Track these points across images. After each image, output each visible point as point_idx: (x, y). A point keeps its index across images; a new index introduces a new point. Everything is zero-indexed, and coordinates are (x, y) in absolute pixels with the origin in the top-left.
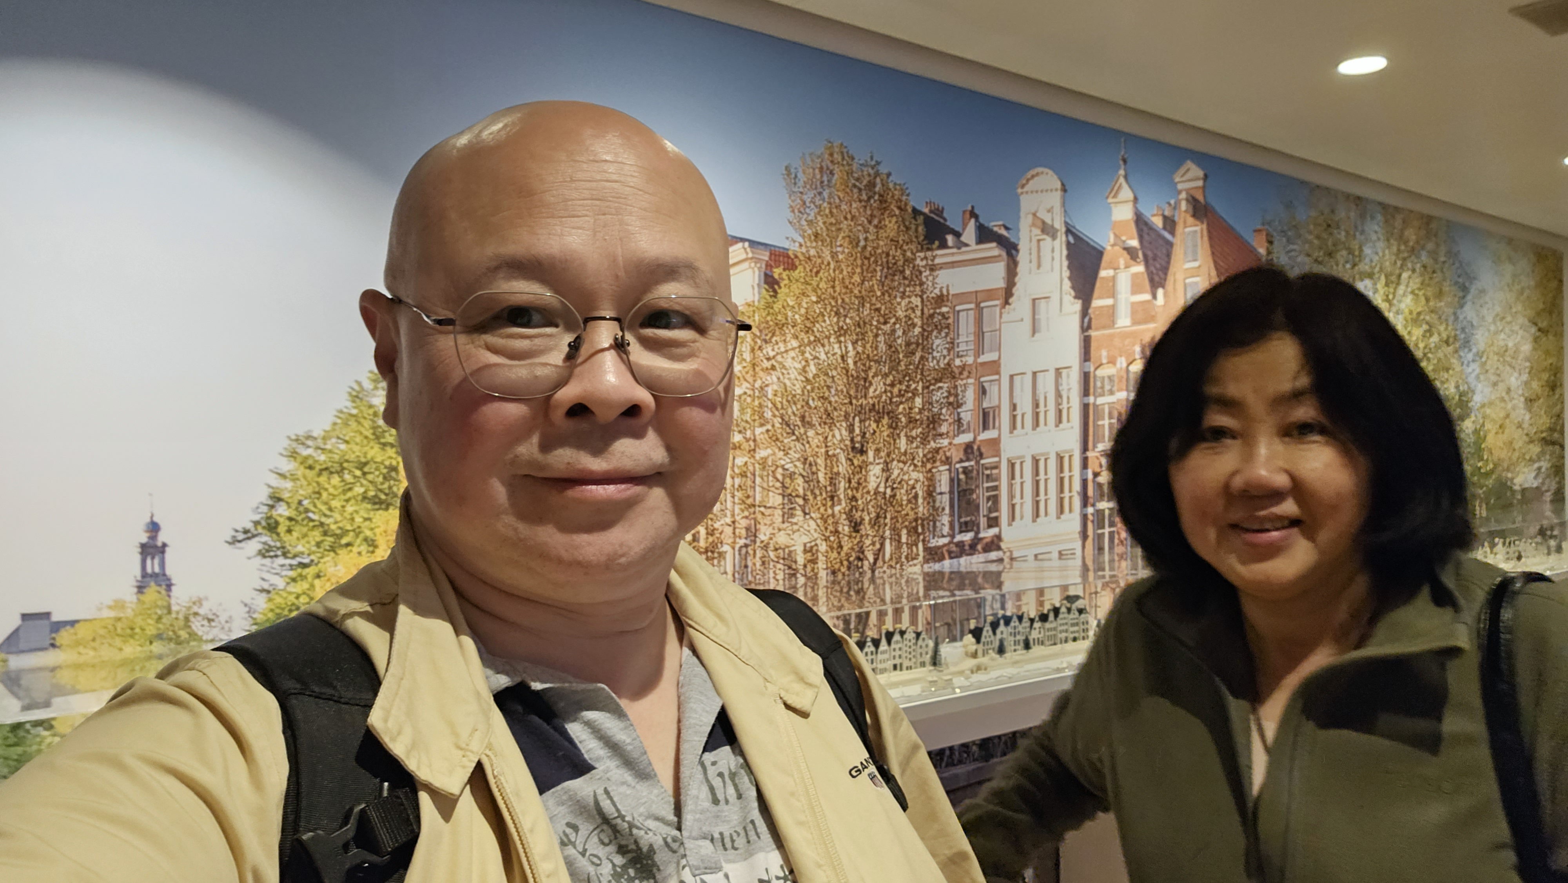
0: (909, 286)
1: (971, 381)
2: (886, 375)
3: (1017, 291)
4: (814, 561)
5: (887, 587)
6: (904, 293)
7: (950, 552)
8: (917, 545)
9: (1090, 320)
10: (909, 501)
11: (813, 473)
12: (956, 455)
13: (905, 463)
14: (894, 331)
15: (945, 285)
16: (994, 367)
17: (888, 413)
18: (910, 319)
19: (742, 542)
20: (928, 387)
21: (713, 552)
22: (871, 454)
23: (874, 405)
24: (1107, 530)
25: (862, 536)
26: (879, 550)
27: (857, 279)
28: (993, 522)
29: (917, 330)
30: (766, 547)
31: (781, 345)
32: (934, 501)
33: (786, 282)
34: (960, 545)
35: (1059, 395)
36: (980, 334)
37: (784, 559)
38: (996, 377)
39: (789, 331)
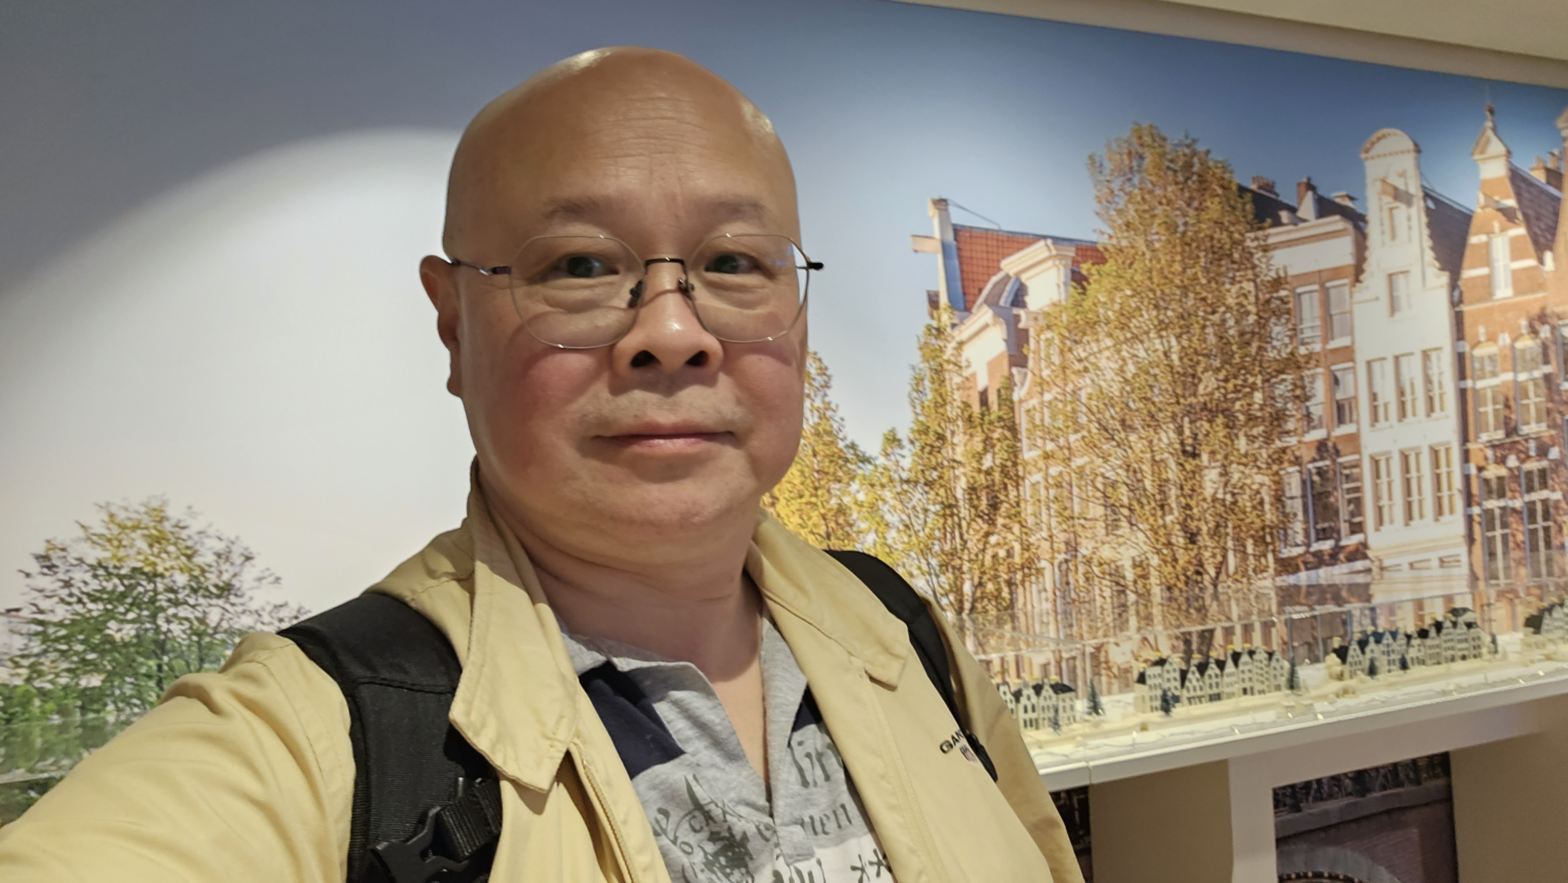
0: (1238, 270)
1: (1320, 370)
2: (1218, 370)
3: (1370, 266)
4: (1145, 577)
5: (1233, 603)
6: (1233, 278)
7: (1305, 563)
8: (1265, 556)
9: (1461, 293)
10: (1254, 507)
11: (1139, 481)
12: (1307, 454)
13: (1245, 465)
14: (1224, 321)
15: (1281, 267)
16: (1347, 353)
17: (1223, 412)
18: (1242, 306)
19: (1061, 557)
20: (1268, 381)
21: (1029, 568)
22: (1205, 457)
23: (1205, 404)
24: (1498, 533)
25: (1200, 548)
26: (1221, 563)
27: (1177, 267)
28: (1357, 528)
29: (1252, 318)
30: (1089, 562)
31: (1093, 345)
32: (1284, 507)
33: (1096, 277)
34: (1318, 554)
35: (1428, 380)
36: (1327, 318)
37: (1110, 575)
38: (1350, 364)
39: (1102, 330)
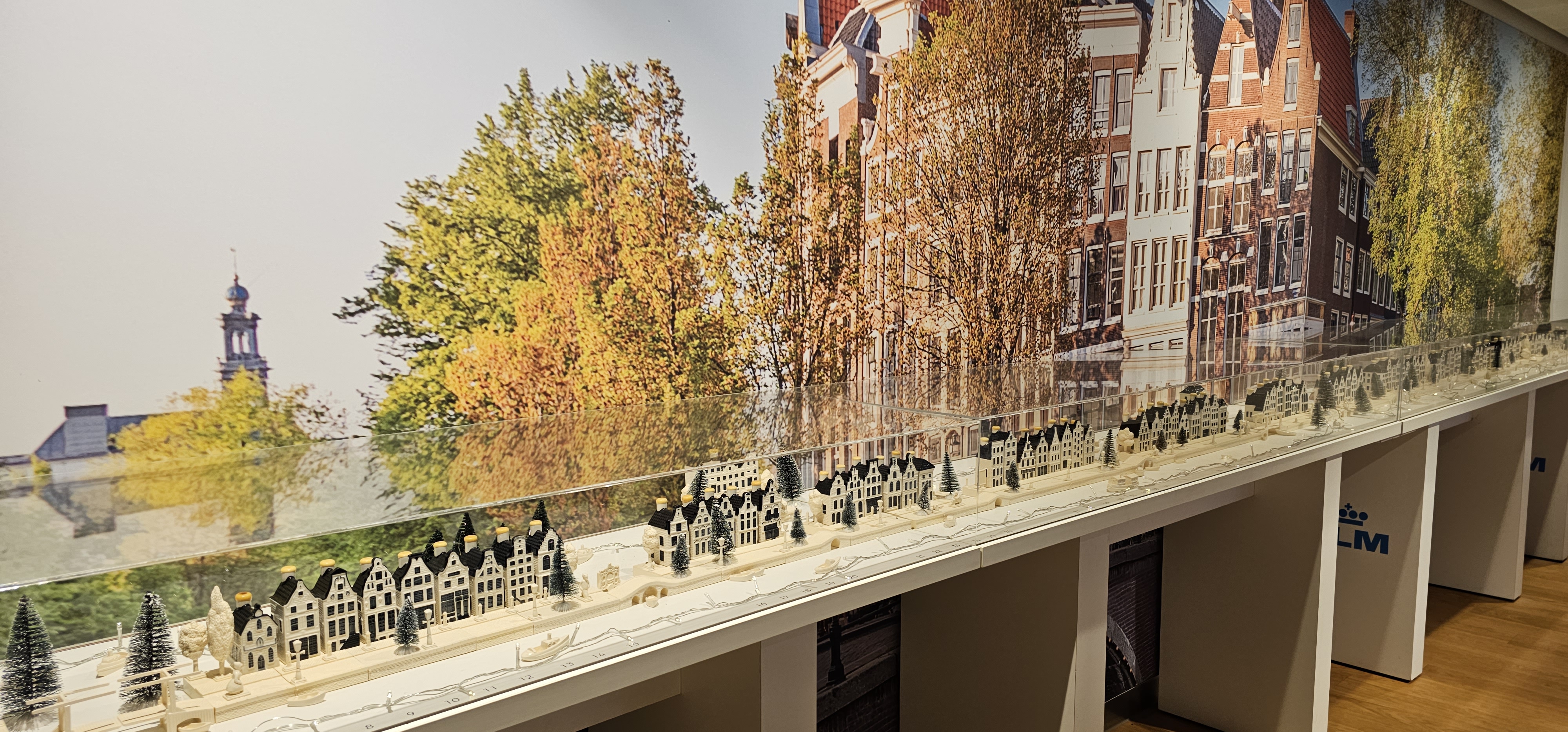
0: (1054, 45)
1: (1104, 156)
2: (1029, 145)
3: (1150, 59)
4: (956, 349)
5: (1022, 377)
6: (1049, 52)
7: (1078, 341)
8: (1049, 334)
9: (1209, 95)
10: (1045, 285)
11: (959, 252)
12: (1088, 236)
13: (1042, 244)
14: (1039, 95)
15: (1086, 47)
16: (1125, 142)
17: (1030, 188)
18: (1054, 82)
19: (891, 327)
20: (1066, 161)
21: (863, 338)
22: (1012, 232)
23: (1017, 178)
24: (1209, 320)
25: (1001, 323)
26: (1016, 338)
27: (1007, 32)
28: (1117, 310)
29: (1060, 96)
30: (912, 333)
31: (933, 103)
32: (1067, 286)
33: (940, 29)
34: (1087, 332)
35: (1178, 177)
36: (1114, 105)
37: (929, 346)
38: (1127, 153)
39: (942, 87)
